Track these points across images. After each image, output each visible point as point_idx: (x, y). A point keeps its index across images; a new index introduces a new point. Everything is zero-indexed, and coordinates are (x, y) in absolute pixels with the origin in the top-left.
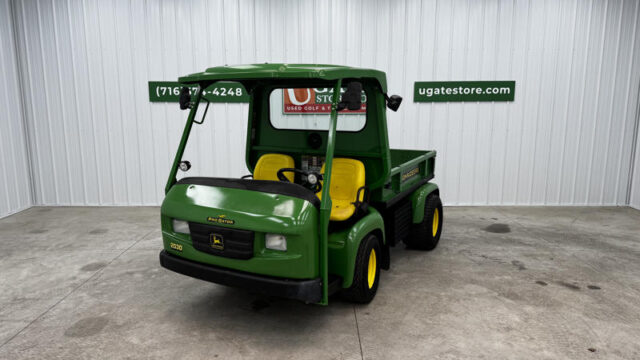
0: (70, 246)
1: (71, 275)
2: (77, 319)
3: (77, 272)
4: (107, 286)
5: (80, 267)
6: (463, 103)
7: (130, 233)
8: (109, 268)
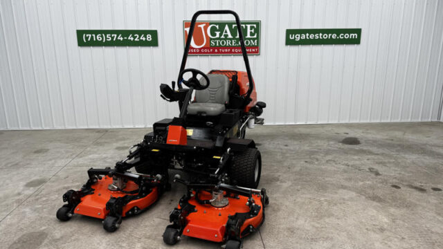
0: (17, 164)
1: (16, 192)
2: (20, 234)
3: (22, 188)
4: (47, 200)
5: (25, 183)
6: (322, 46)
7: (67, 152)
8: (48, 183)
